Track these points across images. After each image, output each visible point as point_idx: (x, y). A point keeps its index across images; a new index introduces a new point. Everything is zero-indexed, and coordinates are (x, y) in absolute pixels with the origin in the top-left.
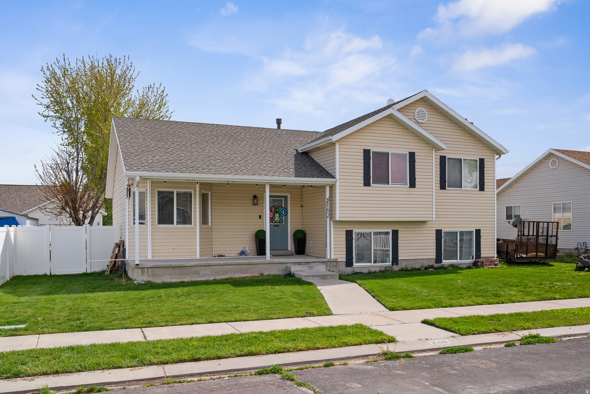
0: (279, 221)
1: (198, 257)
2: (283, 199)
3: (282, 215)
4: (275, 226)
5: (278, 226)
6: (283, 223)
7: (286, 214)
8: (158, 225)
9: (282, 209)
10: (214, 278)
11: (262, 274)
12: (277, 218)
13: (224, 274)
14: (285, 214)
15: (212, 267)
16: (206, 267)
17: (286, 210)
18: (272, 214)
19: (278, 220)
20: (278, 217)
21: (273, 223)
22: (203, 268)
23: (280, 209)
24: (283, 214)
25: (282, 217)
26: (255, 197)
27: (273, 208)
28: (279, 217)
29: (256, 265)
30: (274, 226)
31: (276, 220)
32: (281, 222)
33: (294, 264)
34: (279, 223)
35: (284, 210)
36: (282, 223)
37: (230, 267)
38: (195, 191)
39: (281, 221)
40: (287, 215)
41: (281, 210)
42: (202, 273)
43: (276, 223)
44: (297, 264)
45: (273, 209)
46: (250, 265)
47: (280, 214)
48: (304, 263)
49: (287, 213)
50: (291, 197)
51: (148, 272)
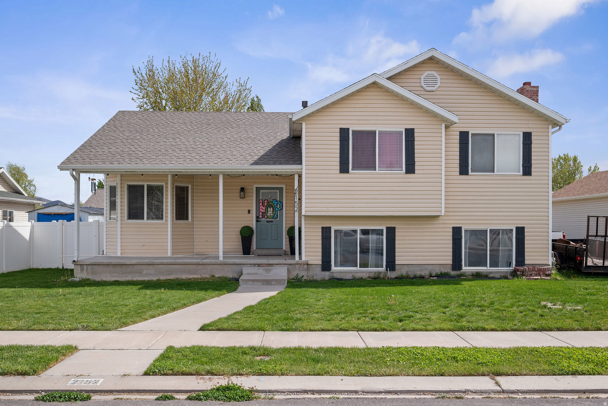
0: (272, 217)
1: (169, 254)
2: (278, 191)
3: (276, 209)
4: (267, 222)
5: (272, 222)
6: (277, 218)
7: (281, 208)
8: (128, 221)
9: (276, 203)
10: (158, 278)
11: (213, 276)
12: (270, 213)
13: (169, 274)
14: (280, 209)
15: (156, 266)
16: (149, 265)
17: (281, 204)
18: (264, 209)
19: (272, 215)
20: (271, 212)
21: (265, 218)
22: (146, 267)
23: (274, 202)
24: (278, 208)
25: (276, 212)
26: (242, 189)
27: (266, 201)
28: (273, 212)
29: (206, 265)
30: (266, 221)
31: (269, 215)
32: (274, 218)
33: (253, 266)
34: (272, 218)
35: (279, 203)
36: (275, 218)
37: (176, 266)
38: (167, 184)
39: (275, 216)
40: (282, 209)
41: (275, 204)
42: (145, 272)
43: (268, 218)
44: (257, 265)
45: (266, 203)
46: (200, 265)
47: (274, 208)
48: (266, 265)
49: (282, 207)
50: (286, 189)
51: (87, 269)
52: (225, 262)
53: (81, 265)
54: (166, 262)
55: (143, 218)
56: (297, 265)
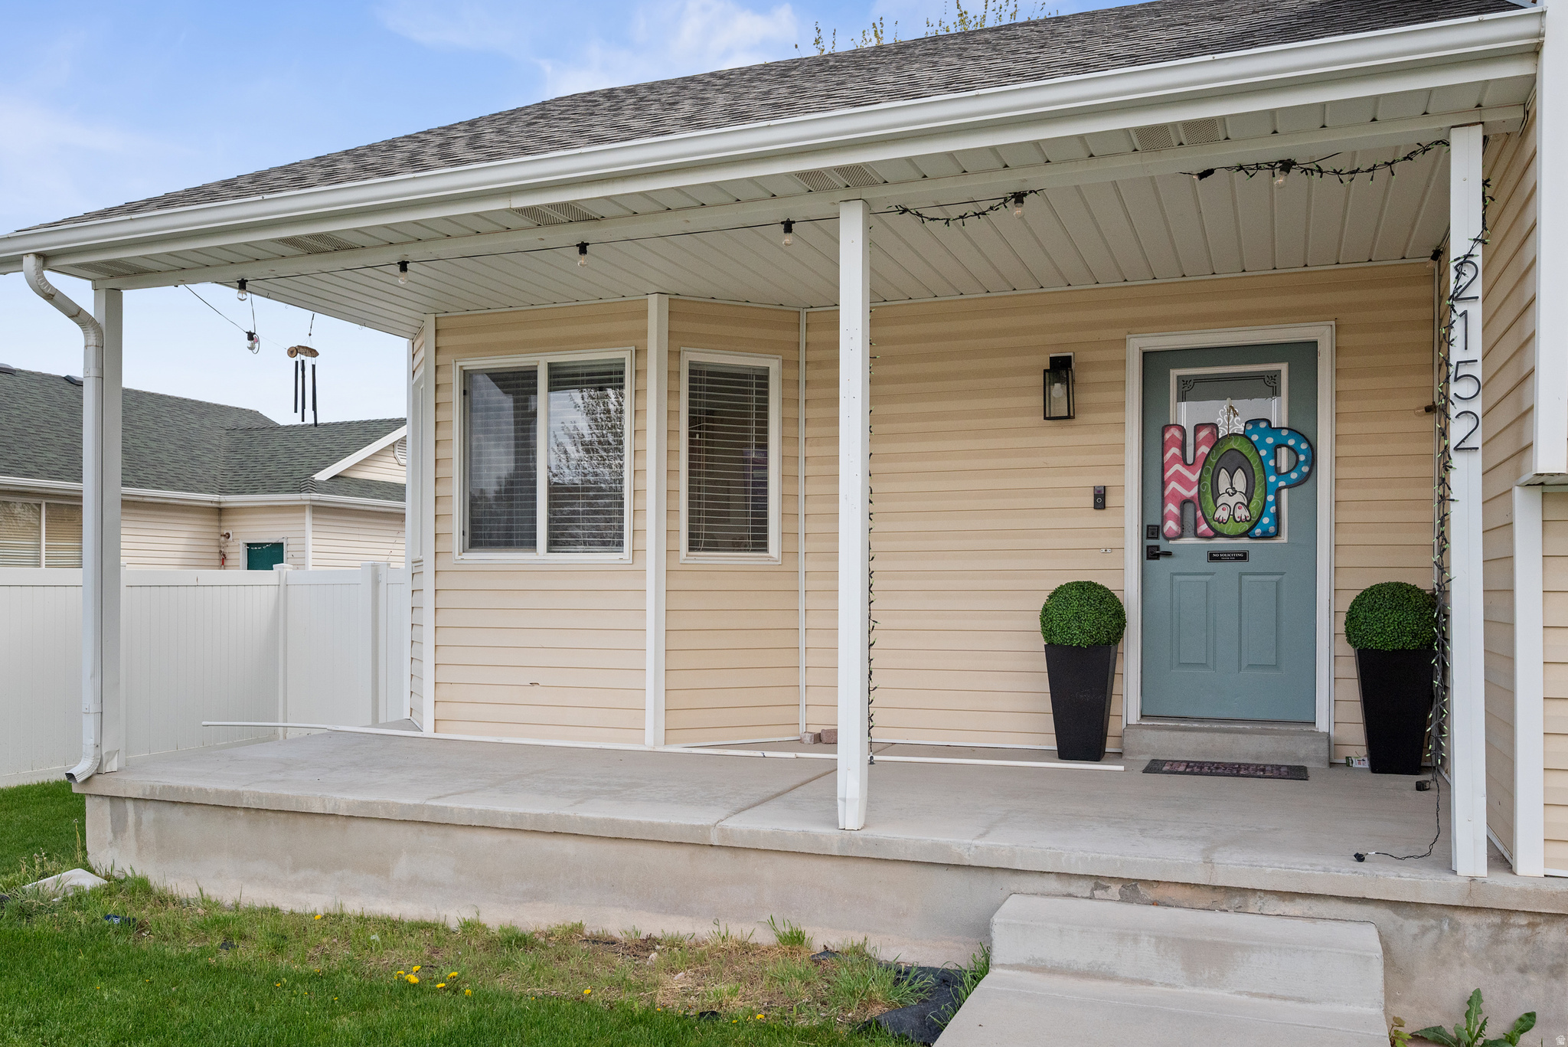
0: (1246, 526)
1: (651, 739)
2: (1283, 368)
3: (1272, 479)
4: (1214, 557)
5: (1243, 557)
6: (1277, 533)
7: (1305, 469)
8: (466, 556)
9: (1270, 440)
10: (468, 915)
11: (795, 940)
12: (1232, 501)
13: (534, 896)
14: (1294, 476)
15: (461, 836)
16: (424, 828)
17: (1304, 446)
18: (1194, 478)
19: (1242, 513)
20: (1239, 498)
21: (1196, 535)
22: (408, 834)
23: (1255, 438)
24: (1284, 470)
25: (1271, 498)
26: (1060, 369)
27: (1203, 434)
28: (1249, 494)
29: (753, 855)
30: (1205, 556)
31: (1222, 514)
32: (1258, 531)
33: (1084, 888)
34: (1245, 534)
35: (1291, 442)
36: (1265, 536)
37: (569, 847)
38: (639, 353)
39: (1266, 520)
40: (1309, 477)
41: (1266, 446)
42: (402, 868)
43: (1218, 534)
44: (1115, 889)
45: (1205, 441)
46: (711, 852)
47: (1258, 476)
48: (1188, 892)
49: (1313, 461)
50: (1338, 350)
51: (138, 823)
52: (878, 843)
53: (112, 798)
54: (513, 815)
55: (532, 544)
56: (1467, 920)
